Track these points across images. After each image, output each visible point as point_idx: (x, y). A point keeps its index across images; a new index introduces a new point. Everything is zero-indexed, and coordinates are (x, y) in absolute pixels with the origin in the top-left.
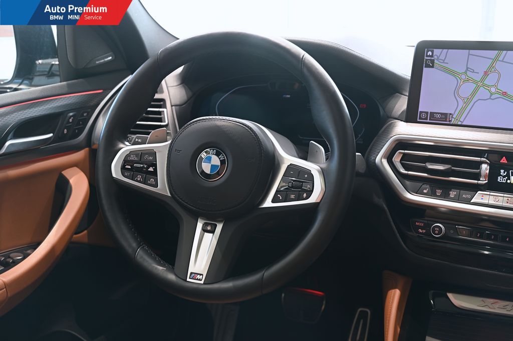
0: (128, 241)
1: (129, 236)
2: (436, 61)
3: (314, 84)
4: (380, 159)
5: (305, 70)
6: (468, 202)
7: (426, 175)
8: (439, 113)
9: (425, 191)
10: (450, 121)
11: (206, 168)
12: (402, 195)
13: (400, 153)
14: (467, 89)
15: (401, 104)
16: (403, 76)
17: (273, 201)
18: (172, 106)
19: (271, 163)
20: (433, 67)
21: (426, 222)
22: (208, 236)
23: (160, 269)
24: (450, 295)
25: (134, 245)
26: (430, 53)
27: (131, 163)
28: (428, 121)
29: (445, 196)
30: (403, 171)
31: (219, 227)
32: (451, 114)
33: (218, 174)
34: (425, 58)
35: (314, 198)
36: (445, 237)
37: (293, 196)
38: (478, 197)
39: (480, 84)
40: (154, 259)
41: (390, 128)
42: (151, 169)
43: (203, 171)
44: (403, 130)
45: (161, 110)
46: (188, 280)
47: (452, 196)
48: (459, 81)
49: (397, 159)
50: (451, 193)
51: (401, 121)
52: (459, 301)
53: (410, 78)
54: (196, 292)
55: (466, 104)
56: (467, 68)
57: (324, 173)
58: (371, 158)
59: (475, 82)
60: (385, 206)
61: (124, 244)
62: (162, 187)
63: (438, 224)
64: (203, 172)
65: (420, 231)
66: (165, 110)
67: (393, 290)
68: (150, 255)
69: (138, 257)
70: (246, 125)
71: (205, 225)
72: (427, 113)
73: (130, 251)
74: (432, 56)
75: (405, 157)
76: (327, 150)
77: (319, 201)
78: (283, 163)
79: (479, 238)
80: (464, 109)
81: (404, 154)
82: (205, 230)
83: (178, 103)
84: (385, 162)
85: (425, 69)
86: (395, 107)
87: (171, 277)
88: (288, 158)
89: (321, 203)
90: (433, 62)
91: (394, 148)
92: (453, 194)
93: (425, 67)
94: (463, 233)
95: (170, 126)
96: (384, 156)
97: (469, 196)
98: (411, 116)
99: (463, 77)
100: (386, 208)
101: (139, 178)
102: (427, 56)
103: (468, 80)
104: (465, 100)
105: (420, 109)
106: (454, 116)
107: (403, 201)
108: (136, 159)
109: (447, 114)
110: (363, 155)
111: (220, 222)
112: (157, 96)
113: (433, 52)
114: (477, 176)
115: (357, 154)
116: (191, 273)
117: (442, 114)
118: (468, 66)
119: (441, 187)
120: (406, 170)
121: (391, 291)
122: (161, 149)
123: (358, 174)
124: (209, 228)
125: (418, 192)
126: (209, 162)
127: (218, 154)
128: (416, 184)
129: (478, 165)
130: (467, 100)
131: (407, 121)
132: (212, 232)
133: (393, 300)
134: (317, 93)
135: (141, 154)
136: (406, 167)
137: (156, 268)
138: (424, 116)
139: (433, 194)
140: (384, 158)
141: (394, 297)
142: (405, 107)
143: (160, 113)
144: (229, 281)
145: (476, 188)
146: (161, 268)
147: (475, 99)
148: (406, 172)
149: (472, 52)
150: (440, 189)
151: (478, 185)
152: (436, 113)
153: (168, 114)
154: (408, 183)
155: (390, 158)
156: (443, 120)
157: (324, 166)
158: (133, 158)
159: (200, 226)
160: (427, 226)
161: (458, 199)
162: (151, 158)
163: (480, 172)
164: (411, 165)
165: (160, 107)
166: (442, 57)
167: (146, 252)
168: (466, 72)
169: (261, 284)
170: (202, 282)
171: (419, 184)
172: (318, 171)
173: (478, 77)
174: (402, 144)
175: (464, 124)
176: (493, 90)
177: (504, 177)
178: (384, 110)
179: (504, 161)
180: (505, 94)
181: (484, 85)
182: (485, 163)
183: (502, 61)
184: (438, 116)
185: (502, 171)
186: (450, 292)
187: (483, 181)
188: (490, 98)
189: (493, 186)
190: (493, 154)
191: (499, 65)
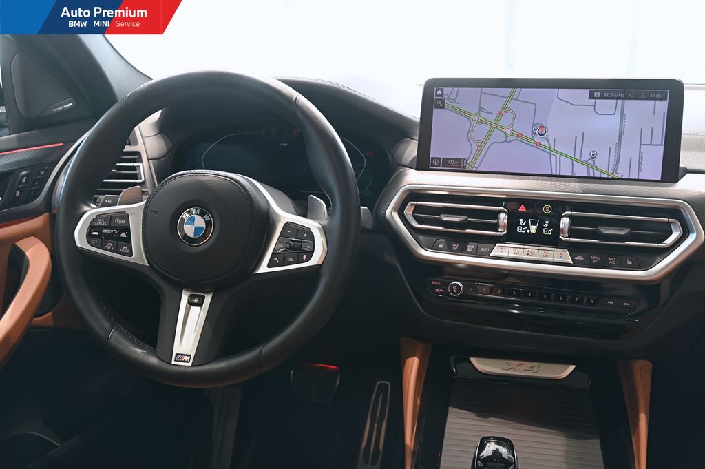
0: (99, 322)
1: (99, 315)
2: (446, 101)
3: (310, 130)
4: (390, 212)
5: (299, 114)
6: (486, 255)
7: (441, 228)
8: (452, 159)
9: (441, 246)
10: (464, 167)
11: (189, 230)
12: (415, 251)
13: (412, 205)
14: (481, 131)
15: (411, 150)
16: (412, 118)
17: (269, 266)
18: (149, 160)
19: (265, 221)
20: (443, 107)
21: (443, 280)
22: (195, 310)
23: (139, 352)
24: (473, 360)
25: (107, 325)
26: (440, 92)
27: (99, 228)
28: (441, 168)
29: (462, 251)
30: (415, 224)
31: (208, 299)
32: (464, 159)
33: (204, 236)
34: (435, 98)
35: (315, 260)
36: (464, 296)
37: (291, 259)
38: (498, 250)
39: (494, 126)
40: (132, 341)
41: (400, 177)
42: (123, 235)
43: (186, 235)
44: (414, 178)
45: (135, 164)
46: (173, 362)
47: (469, 250)
48: (472, 121)
49: (408, 211)
50: (468, 246)
51: (412, 168)
52: (483, 365)
53: (419, 120)
54: (183, 376)
55: (481, 148)
56: (480, 108)
57: (325, 230)
58: (381, 212)
59: (489, 123)
60: (398, 265)
61: (95, 325)
62: (138, 254)
63: (456, 282)
65: (437, 290)
66: (140, 165)
67: (411, 359)
68: (126, 337)
69: (112, 340)
70: (233, 180)
71: (191, 297)
72: (439, 159)
73: (102, 333)
74: (442, 95)
75: (417, 209)
76: (328, 205)
77: (320, 263)
78: (279, 221)
79: (502, 294)
80: (478, 153)
81: (416, 206)
82: (191, 304)
83: (156, 156)
84: (396, 215)
85: (435, 110)
86: (404, 154)
87: (153, 360)
88: (284, 215)
89: (324, 265)
90: (443, 102)
91: (405, 199)
92: (470, 248)
93: (435, 108)
94: (484, 289)
95: (148, 183)
96: (394, 209)
97: (488, 250)
98: (423, 163)
99: (476, 118)
100: (399, 267)
101: (109, 246)
102: (437, 96)
103: (481, 122)
104: (480, 144)
105: (432, 155)
106: (469, 162)
107: (416, 258)
108: (105, 224)
109: (460, 159)
110: (370, 208)
111: (208, 293)
112: (127, 148)
113: (442, 91)
114: (495, 227)
115: (362, 207)
116: (177, 355)
117: (455, 159)
118: (481, 106)
119: (459, 241)
120: (419, 224)
121: (408, 360)
122: (134, 211)
123: (364, 230)
124: (196, 301)
125: (433, 247)
126: (192, 224)
127: (202, 214)
128: (431, 239)
129: (495, 215)
131: (417, 169)
132: (200, 305)
133: (411, 370)
134: (314, 139)
135: (111, 217)
136: (419, 221)
137: (135, 352)
138: (436, 162)
139: (449, 249)
140: (395, 211)
141: (413, 365)
142: (415, 153)
143: (134, 168)
144: (222, 361)
145: (495, 240)
146: (140, 351)
147: (489, 142)
148: (420, 226)
149: (485, 90)
150: (456, 243)
151: (496, 236)
152: (449, 159)
153: (145, 169)
154: (421, 237)
155: (401, 211)
156: (457, 166)
157: (325, 222)
158: (100, 222)
159: (185, 298)
160: (444, 285)
161: (476, 254)
162: (123, 222)
163: (498, 222)
164: (425, 218)
165: (134, 161)
166: (453, 97)
167: (121, 333)
168: (479, 113)
169: (259, 361)
170: (190, 364)
171: (434, 239)
172: (319, 229)
173: (492, 118)
174: (414, 195)
175: (479, 170)
176: (508, 131)
177: (523, 226)
178: (393, 157)
179: (522, 209)
180: (520, 135)
181: (498, 127)
182: (503, 212)
183: (517, 100)
184: (452, 162)
185: (521, 220)
186: (473, 356)
187: (502, 232)
188: (505, 141)
189: (513, 237)
190: (511, 202)
191: (513, 104)
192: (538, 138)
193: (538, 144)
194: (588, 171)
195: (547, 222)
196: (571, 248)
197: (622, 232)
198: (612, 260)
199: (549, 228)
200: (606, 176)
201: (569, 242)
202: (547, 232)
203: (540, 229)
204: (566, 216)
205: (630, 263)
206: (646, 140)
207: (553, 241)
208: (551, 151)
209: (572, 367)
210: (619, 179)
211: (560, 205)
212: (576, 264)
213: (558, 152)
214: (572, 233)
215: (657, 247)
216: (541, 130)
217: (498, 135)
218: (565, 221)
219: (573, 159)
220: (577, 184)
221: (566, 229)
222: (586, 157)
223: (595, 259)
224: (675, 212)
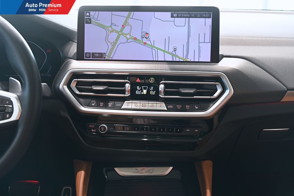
2: (92, 19)
4: (62, 86)
6: (120, 108)
7: (93, 94)
8: (97, 53)
9: (93, 104)
10: (104, 58)
12: (77, 107)
13: (75, 81)
15: (73, 49)
16: (72, 29)
20: (90, 23)
21: (96, 124)
24: (117, 169)
26: (88, 14)
28: (91, 58)
29: (106, 107)
30: (78, 92)
32: (104, 53)
34: (85, 17)
35: (14, 117)
36: (108, 132)
38: (126, 105)
39: (120, 33)
41: (67, 64)
44: (76, 65)
47: (110, 106)
48: (108, 31)
49: (73, 85)
50: (109, 104)
51: (74, 59)
52: (122, 172)
53: (77, 31)
55: (113, 46)
56: (112, 23)
57: (20, 99)
58: (56, 86)
59: (117, 32)
60: (68, 117)
63: (103, 125)
65: (93, 130)
67: (80, 172)
72: (90, 53)
74: (89, 16)
75: (78, 83)
76: (22, 83)
77: (18, 119)
79: (129, 130)
80: (112, 49)
81: (78, 81)
84: (66, 88)
85: (85, 25)
86: (69, 51)
89: (20, 120)
90: (90, 20)
91: (71, 77)
92: (110, 104)
93: (86, 23)
94: (119, 128)
96: (64, 84)
97: (120, 105)
98: (81, 56)
99: (110, 29)
100: (69, 118)
103: (113, 31)
104: (113, 44)
105: (85, 51)
106: (107, 55)
107: (79, 112)
109: (102, 53)
110: (50, 84)
114: (123, 92)
115: (43, 84)
117: (99, 53)
118: (112, 22)
121: (79, 172)
123: (45, 98)
125: (89, 105)
128: (87, 100)
129: (123, 84)
130: (114, 44)
131: (77, 60)
133: (80, 178)
136: (80, 90)
138: (88, 55)
139: (98, 106)
140: (65, 85)
141: (81, 175)
142: (76, 51)
145: (124, 99)
147: (118, 43)
148: (80, 93)
149: (114, 13)
150: (102, 102)
151: (124, 97)
152: (96, 53)
154: (81, 100)
155: (68, 85)
156: (100, 57)
157: (19, 94)
160: (96, 127)
161: (113, 108)
163: (125, 89)
164: (83, 88)
166: (96, 16)
168: (111, 26)
171: (89, 100)
172: (16, 98)
173: (119, 29)
174: (76, 75)
175: (113, 59)
176: (128, 36)
177: (139, 90)
178: (63, 53)
179: (138, 80)
180: (135, 39)
181: (123, 34)
182: (128, 83)
183: (132, 18)
184: (97, 55)
185: (138, 87)
186: (116, 167)
187: (127, 94)
188: (127, 42)
189: (134, 97)
190: (132, 77)
191: (130, 21)
192: (145, 40)
193: (145, 43)
194: (173, 58)
195: (152, 87)
196: (165, 101)
197: (192, 91)
198: (188, 107)
199: (153, 90)
200: (182, 60)
201: (165, 98)
202: (152, 93)
203: (148, 91)
204: (162, 83)
205: (197, 108)
206: (202, 40)
207: (156, 98)
208: (152, 47)
209: (171, 168)
210: (189, 62)
211: (159, 78)
212: (169, 110)
213: (156, 48)
214: (166, 93)
215: (210, 99)
216: (146, 35)
217: (122, 39)
218: (162, 87)
219: (164, 51)
220: (167, 66)
221: (163, 91)
222: (171, 50)
223: (179, 107)
224: (218, 79)
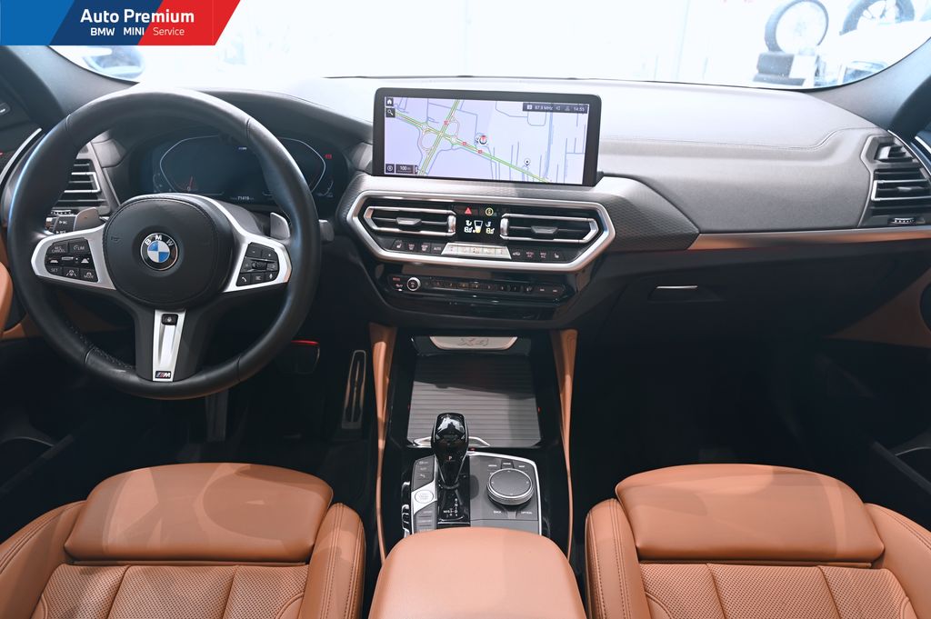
0: (73, 347)
1: (73, 341)
2: (396, 111)
3: (266, 155)
4: (351, 215)
5: (252, 137)
6: (439, 254)
7: (397, 230)
8: (404, 165)
9: (398, 247)
10: (416, 173)
11: (154, 256)
12: (377, 252)
13: (370, 209)
14: (429, 139)
15: (367, 156)
16: (367, 123)
17: (238, 285)
18: (102, 168)
19: (230, 242)
20: (394, 116)
21: (403, 277)
22: (169, 329)
23: (120, 373)
24: (433, 339)
25: (82, 349)
26: (389, 102)
27: (58, 256)
28: (395, 174)
29: (418, 250)
30: (375, 228)
31: (181, 317)
32: (416, 166)
34: (386, 107)
35: (283, 277)
36: (421, 290)
37: (258, 278)
38: (450, 248)
39: (441, 135)
40: (110, 362)
41: (358, 182)
42: (85, 261)
44: (372, 185)
45: (88, 173)
46: (154, 379)
47: (424, 250)
48: (421, 131)
49: (368, 216)
51: (368, 174)
52: (442, 342)
53: (372, 124)
54: (165, 391)
55: (430, 154)
56: (428, 118)
57: (287, 249)
58: (342, 216)
59: (437, 132)
60: (361, 264)
61: (69, 351)
62: (103, 280)
63: (413, 279)
64: (149, 260)
65: (398, 285)
66: (94, 173)
67: (379, 343)
68: (104, 358)
69: (89, 363)
70: (193, 204)
71: (164, 317)
72: (393, 165)
73: (77, 357)
74: (392, 105)
75: (375, 213)
76: (288, 222)
77: (287, 281)
78: (243, 242)
79: (453, 287)
80: (428, 160)
81: (375, 210)
82: (164, 323)
83: (109, 163)
84: (356, 220)
85: (386, 118)
86: (360, 158)
87: (134, 379)
88: (249, 236)
89: (290, 282)
90: (393, 111)
91: (363, 204)
92: (424, 247)
93: (387, 116)
94: (438, 283)
95: (104, 192)
96: (354, 215)
97: (440, 249)
98: (378, 169)
99: (425, 127)
100: (362, 266)
101: (71, 272)
102: (387, 105)
103: (429, 131)
104: (429, 151)
105: (386, 163)
106: (420, 168)
107: (377, 258)
108: (63, 251)
109: (412, 166)
110: (330, 219)
111: (181, 312)
112: (80, 156)
113: (392, 100)
115: (321, 221)
116: (157, 372)
117: (408, 166)
118: (429, 116)
119: (412, 240)
120: (378, 226)
121: (377, 344)
122: (94, 235)
123: (325, 242)
124: (169, 320)
125: (392, 248)
126: (156, 249)
127: (165, 240)
128: (389, 240)
129: (445, 217)
130: (431, 152)
131: (374, 175)
132: (175, 323)
133: (380, 352)
134: (271, 164)
135: (68, 245)
136: (378, 223)
137: (114, 372)
138: (390, 168)
139: (405, 249)
141: (381, 349)
142: (371, 158)
143: (88, 178)
144: (201, 375)
145: (445, 240)
146: (120, 371)
147: (438, 149)
148: (379, 229)
149: (431, 100)
150: (412, 243)
151: (446, 237)
152: (402, 165)
153: (99, 179)
154: (380, 239)
155: (361, 216)
156: (408, 172)
157: (287, 242)
158: (58, 250)
159: (158, 316)
160: (404, 281)
161: (429, 252)
162: (82, 248)
163: (448, 224)
164: (382, 221)
165: (86, 169)
166: (402, 106)
167: (98, 355)
168: (426, 122)
169: (237, 372)
170: (171, 380)
171: (392, 240)
172: (282, 249)
173: (439, 127)
174: (371, 200)
175: (429, 175)
176: (454, 140)
177: (470, 227)
178: (350, 160)
179: (468, 212)
180: (465, 144)
181: (445, 136)
182: (452, 215)
183: (460, 110)
184: (405, 168)
185: (468, 221)
186: (433, 336)
187: (451, 233)
188: (452, 149)
189: (461, 237)
190: (458, 206)
191: (457, 114)
192: (480, 147)
193: (480, 152)
194: (523, 176)
195: (489, 223)
196: (510, 245)
197: (551, 231)
198: (543, 255)
199: (491, 228)
200: (538, 181)
201: (508, 240)
202: (490, 231)
203: (484, 229)
204: (505, 217)
205: (557, 257)
206: (570, 149)
207: (495, 240)
208: (491, 158)
209: (515, 339)
210: (549, 184)
211: (500, 208)
212: (514, 259)
213: (498, 160)
214: (511, 232)
215: (579, 243)
216: (482, 140)
217: (444, 143)
218: (504, 223)
219: (510, 166)
220: (514, 189)
221: (505, 228)
222: (521, 164)
223: (530, 254)
224: (593, 213)
